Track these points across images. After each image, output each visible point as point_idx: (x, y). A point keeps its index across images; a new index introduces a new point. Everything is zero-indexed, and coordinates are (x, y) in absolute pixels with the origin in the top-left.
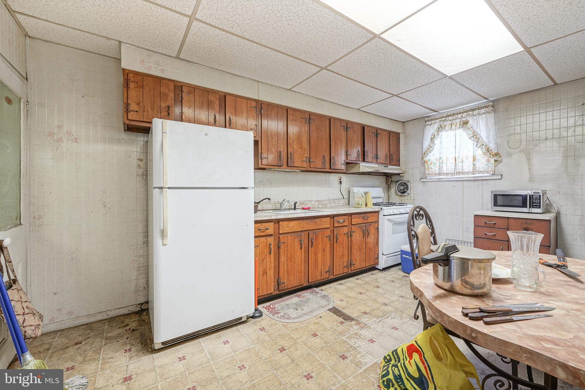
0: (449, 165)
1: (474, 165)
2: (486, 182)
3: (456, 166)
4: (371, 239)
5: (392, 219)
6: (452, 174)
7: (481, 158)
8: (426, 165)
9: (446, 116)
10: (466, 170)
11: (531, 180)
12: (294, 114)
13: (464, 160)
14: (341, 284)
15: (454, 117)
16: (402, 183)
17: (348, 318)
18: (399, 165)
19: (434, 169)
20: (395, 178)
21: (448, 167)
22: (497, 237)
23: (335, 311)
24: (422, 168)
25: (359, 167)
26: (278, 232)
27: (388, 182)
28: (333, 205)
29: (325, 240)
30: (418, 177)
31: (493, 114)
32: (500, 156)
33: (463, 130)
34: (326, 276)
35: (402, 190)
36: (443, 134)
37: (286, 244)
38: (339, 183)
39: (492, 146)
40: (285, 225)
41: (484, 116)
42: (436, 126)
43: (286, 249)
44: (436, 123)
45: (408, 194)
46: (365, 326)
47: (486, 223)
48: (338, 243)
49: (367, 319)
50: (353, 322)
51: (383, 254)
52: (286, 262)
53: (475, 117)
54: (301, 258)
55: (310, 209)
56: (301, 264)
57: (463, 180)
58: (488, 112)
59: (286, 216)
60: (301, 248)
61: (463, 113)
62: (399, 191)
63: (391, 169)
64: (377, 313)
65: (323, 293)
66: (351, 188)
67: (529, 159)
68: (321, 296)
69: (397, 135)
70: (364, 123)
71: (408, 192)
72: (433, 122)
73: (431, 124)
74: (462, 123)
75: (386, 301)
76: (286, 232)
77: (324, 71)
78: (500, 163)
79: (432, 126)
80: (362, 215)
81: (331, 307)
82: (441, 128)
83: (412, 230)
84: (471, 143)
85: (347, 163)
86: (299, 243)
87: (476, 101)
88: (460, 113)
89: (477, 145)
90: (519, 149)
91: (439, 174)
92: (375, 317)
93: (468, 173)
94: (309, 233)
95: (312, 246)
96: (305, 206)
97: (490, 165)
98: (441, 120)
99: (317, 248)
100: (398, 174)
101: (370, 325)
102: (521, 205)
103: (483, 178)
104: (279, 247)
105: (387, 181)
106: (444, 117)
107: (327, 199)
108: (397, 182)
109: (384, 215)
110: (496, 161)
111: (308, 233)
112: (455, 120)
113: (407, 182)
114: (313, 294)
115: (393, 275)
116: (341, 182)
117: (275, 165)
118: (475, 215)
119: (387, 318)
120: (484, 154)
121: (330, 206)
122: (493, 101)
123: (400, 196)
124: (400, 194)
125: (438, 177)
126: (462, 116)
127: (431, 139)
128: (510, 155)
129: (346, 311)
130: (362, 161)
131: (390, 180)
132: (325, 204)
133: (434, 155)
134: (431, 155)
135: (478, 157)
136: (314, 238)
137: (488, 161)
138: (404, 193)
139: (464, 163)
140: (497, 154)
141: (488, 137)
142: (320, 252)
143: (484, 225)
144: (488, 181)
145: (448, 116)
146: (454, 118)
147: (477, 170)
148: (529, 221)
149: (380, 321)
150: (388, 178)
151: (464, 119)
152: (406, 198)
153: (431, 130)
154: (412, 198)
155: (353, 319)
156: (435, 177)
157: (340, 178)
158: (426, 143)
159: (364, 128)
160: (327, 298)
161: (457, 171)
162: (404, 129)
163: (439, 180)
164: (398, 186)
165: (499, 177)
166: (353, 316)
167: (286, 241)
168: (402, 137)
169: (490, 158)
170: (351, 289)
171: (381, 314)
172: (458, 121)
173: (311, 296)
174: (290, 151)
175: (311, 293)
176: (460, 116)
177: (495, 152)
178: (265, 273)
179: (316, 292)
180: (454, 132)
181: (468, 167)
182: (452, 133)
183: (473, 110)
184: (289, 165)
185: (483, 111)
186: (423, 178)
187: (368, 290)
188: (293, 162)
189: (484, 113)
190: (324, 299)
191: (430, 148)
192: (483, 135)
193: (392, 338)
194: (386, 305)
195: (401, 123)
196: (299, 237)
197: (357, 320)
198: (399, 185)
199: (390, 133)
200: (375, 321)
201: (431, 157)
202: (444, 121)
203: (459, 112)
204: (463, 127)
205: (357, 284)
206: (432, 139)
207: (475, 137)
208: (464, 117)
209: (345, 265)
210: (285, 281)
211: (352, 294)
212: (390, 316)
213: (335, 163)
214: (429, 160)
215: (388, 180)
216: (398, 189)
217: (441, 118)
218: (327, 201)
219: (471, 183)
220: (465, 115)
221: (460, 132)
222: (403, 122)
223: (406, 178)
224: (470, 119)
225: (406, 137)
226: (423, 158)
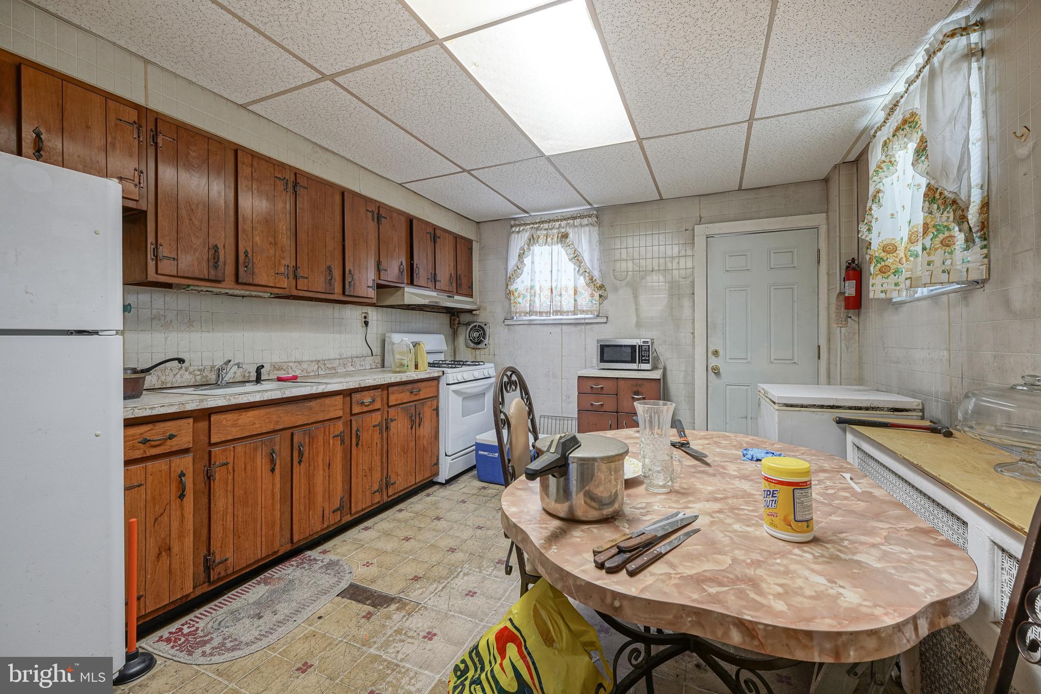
0: (543, 299)
1: (575, 300)
2: (589, 327)
3: (552, 301)
4: (425, 430)
5: (462, 390)
6: (546, 313)
7: (582, 291)
8: (512, 298)
9: (539, 222)
10: (565, 308)
11: (638, 325)
12: (255, 164)
13: (563, 293)
14: (366, 529)
15: (551, 224)
16: (475, 326)
17: (379, 600)
18: (471, 296)
19: (523, 304)
20: (465, 318)
21: (542, 302)
22: (605, 408)
23: (356, 593)
24: (506, 303)
25: (403, 294)
26: (207, 441)
27: (454, 324)
28: (352, 369)
29: (331, 443)
30: (500, 316)
31: (597, 228)
32: (605, 290)
33: (562, 247)
34: (334, 520)
35: (476, 339)
36: (536, 249)
37: (230, 466)
38: (364, 325)
39: (596, 274)
40: (227, 421)
41: (587, 229)
42: (526, 236)
43: (231, 477)
44: (526, 231)
45: (486, 345)
46: (417, 606)
47: (592, 387)
48: (360, 446)
49: (420, 591)
50: (393, 607)
51: (446, 455)
52: (230, 510)
53: (576, 229)
54: (273, 491)
55: (298, 380)
56: (273, 505)
57: (562, 324)
58: (591, 224)
59: (229, 399)
60: (273, 470)
61: (561, 220)
62: (471, 340)
63: (459, 302)
64: (439, 573)
65: (328, 557)
66: (387, 335)
67: (636, 297)
68: (321, 567)
69: (470, 242)
70: (411, 213)
71: (486, 341)
72: (522, 228)
73: (518, 232)
74: (560, 235)
75: (452, 543)
76: (230, 438)
77: (328, 82)
78: (606, 299)
79: (520, 235)
80: (409, 387)
81: (344, 585)
82: (532, 240)
83: (501, 412)
84: (570, 267)
85: (379, 287)
86: (266, 460)
87: (578, 206)
88: (558, 220)
89: (578, 271)
90: (625, 282)
91: (531, 313)
92: (435, 581)
93: (567, 313)
94: (292, 434)
95: (300, 462)
96: (285, 372)
97: (594, 302)
98: (532, 227)
99: (312, 463)
100: (470, 311)
101: (425, 603)
102: (629, 359)
103: (587, 321)
104: (209, 478)
105: (452, 322)
106: (536, 223)
107: (338, 357)
108: (468, 324)
109: (447, 384)
110: (600, 296)
111: (290, 434)
112: (551, 229)
113: (483, 326)
114: (304, 565)
115: (464, 490)
116: (366, 323)
117: (202, 277)
118: (579, 377)
119: (456, 577)
120: (588, 285)
121: (344, 370)
122: (597, 209)
123: (474, 349)
124: (472, 345)
125: (528, 318)
126: (560, 225)
127: (519, 255)
128: (616, 289)
129: (378, 587)
130: (407, 284)
131: (457, 322)
132: (334, 368)
133: (523, 282)
134: (518, 281)
135: (580, 289)
136: (305, 442)
137: (592, 296)
138: (479, 343)
139: (563, 298)
140: (602, 287)
141: (591, 261)
142: (321, 472)
143: (589, 391)
144: (593, 326)
145: (543, 222)
146: (550, 227)
147: (579, 308)
148: (640, 382)
149: (444, 588)
150: (453, 318)
151: (563, 230)
152: (482, 352)
153: (518, 241)
154: (492, 353)
155: (393, 599)
156: (525, 318)
157: (364, 315)
158: (513, 262)
159: (411, 222)
160: (337, 568)
161: (555, 309)
162: (478, 234)
163: (531, 323)
164: (470, 332)
165: (604, 320)
166: (392, 592)
167: (230, 460)
168: (475, 246)
169: (594, 292)
170: (387, 534)
171: (444, 573)
172: (555, 231)
173: (298, 573)
174: (244, 247)
175: (297, 566)
176: (557, 224)
177: (599, 283)
178: (165, 549)
179: (311, 560)
180: (550, 248)
181: (567, 303)
182: (546, 249)
183: (574, 218)
184: (240, 281)
185: (585, 221)
186: (508, 319)
187: (420, 529)
188: (253, 273)
189: (587, 225)
190: (328, 571)
191: (518, 269)
192: (586, 256)
193: (466, 615)
194: (452, 550)
195: (474, 224)
196: (266, 445)
197: (400, 600)
198: (471, 329)
199: (457, 237)
200: (436, 590)
201: (520, 285)
202: (537, 229)
203: (556, 218)
204: (561, 241)
205: (399, 521)
206: (521, 256)
207: (576, 258)
208: (563, 228)
209: (376, 487)
210: (229, 554)
211: (389, 547)
212: (460, 572)
213: (355, 284)
214: (516, 290)
215: (454, 320)
216: (470, 337)
217: (533, 224)
218: (338, 361)
219: (572, 328)
220: (563, 223)
221: (558, 248)
222: (478, 223)
223: (482, 318)
224: (570, 231)
225: (481, 249)
226: (507, 286)
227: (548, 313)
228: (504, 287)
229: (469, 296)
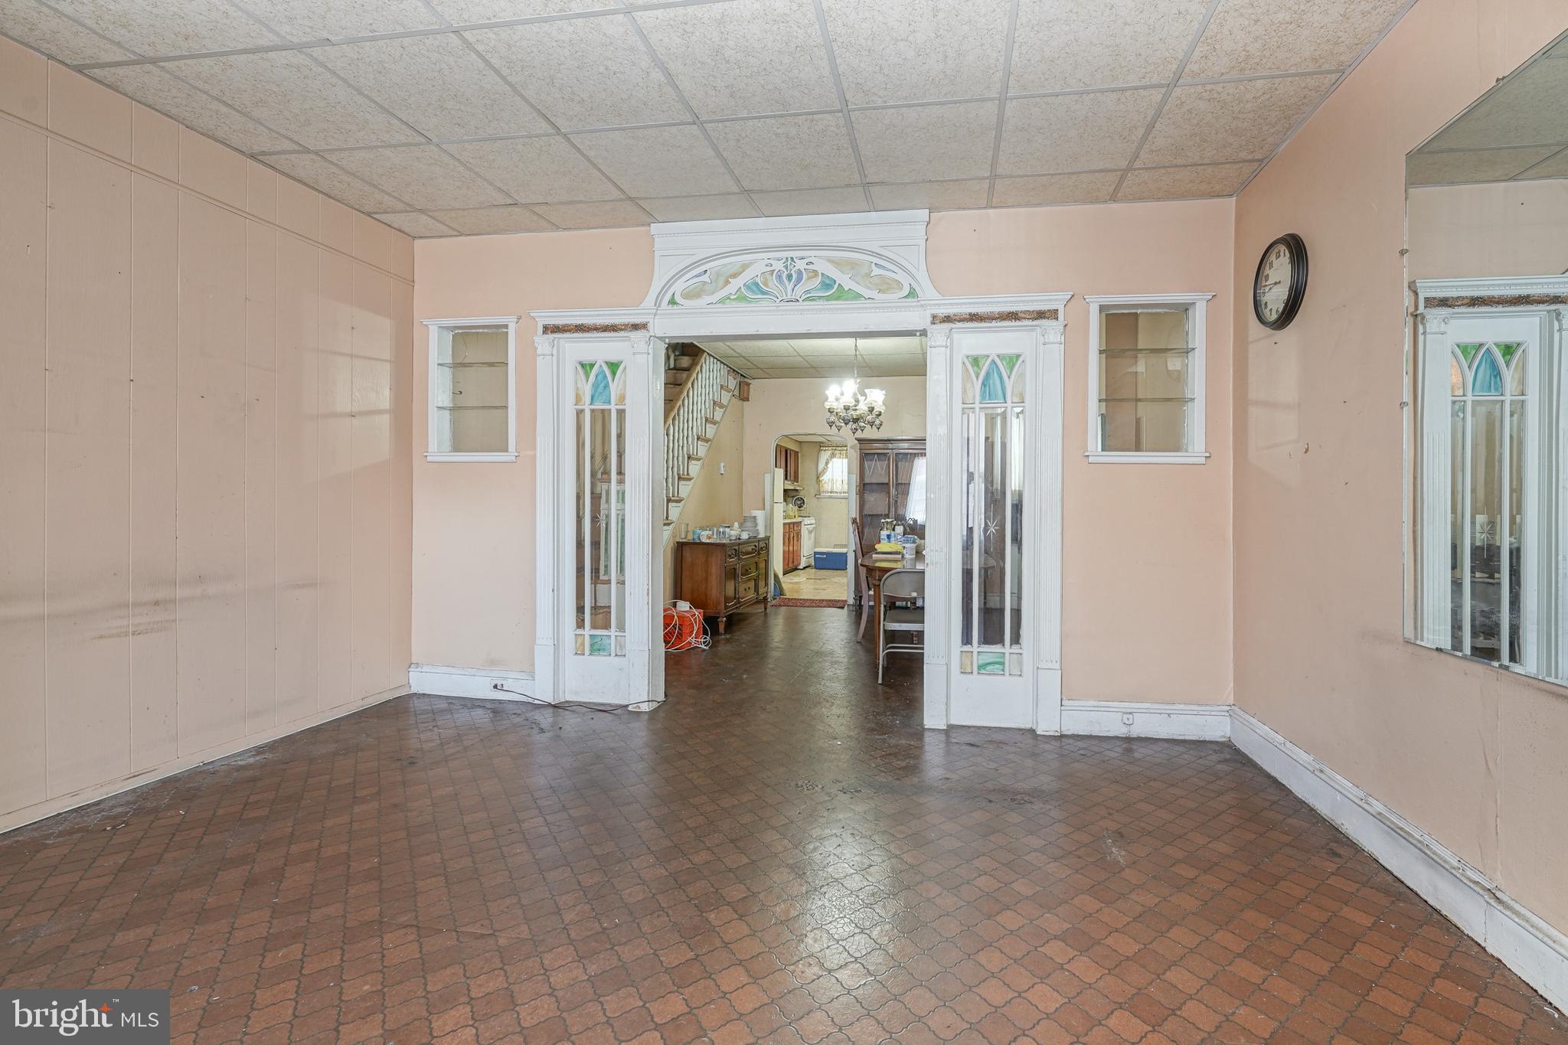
0: (838, 486)
3: (843, 487)
8: (821, 484)
9: (836, 446)
13: (842, 483)
15: (841, 448)
16: (798, 498)
19: (827, 487)
20: (791, 493)
24: (817, 486)
30: (813, 492)
35: (798, 505)
36: (834, 460)
42: (829, 453)
44: (830, 450)
45: (804, 508)
51: (804, 556)
62: (795, 505)
69: (798, 452)
71: (805, 506)
72: (827, 448)
73: (825, 450)
79: (826, 452)
82: (833, 456)
91: (831, 492)
100: (796, 490)
105: (784, 495)
108: (793, 497)
112: (841, 450)
113: (803, 498)
123: (799, 510)
124: (796, 508)
125: (829, 494)
127: (825, 463)
131: (787, 495)
133: (827, 476)
134: (824, 475)
138: (801, 507)
139: (841, 485)
151: (845, 452)
152: (802, 512)
153: (825, 455)
154: (807, 512)
158: (821, 466)
161: (844, 491)
162: (801, 449)
163: (830, 497)
168: (799, 455)
180: (842, 460)
186: (818, 495)
191: (825, 470)
195: (798, 444)
198: (795, 500)
201: (825, 478)
202: (835, 450)
204: (844, 457)
206: (827, 463)
207: (850, 465)
208: (845, 450)
214: (823, 480)
217: (833, 447)
222: (800, 442)
223: (801, 495)
225: (802, 456)
226: (818, 478)
227: (840, 493)
228: (815, 478)
229: (798, 482)
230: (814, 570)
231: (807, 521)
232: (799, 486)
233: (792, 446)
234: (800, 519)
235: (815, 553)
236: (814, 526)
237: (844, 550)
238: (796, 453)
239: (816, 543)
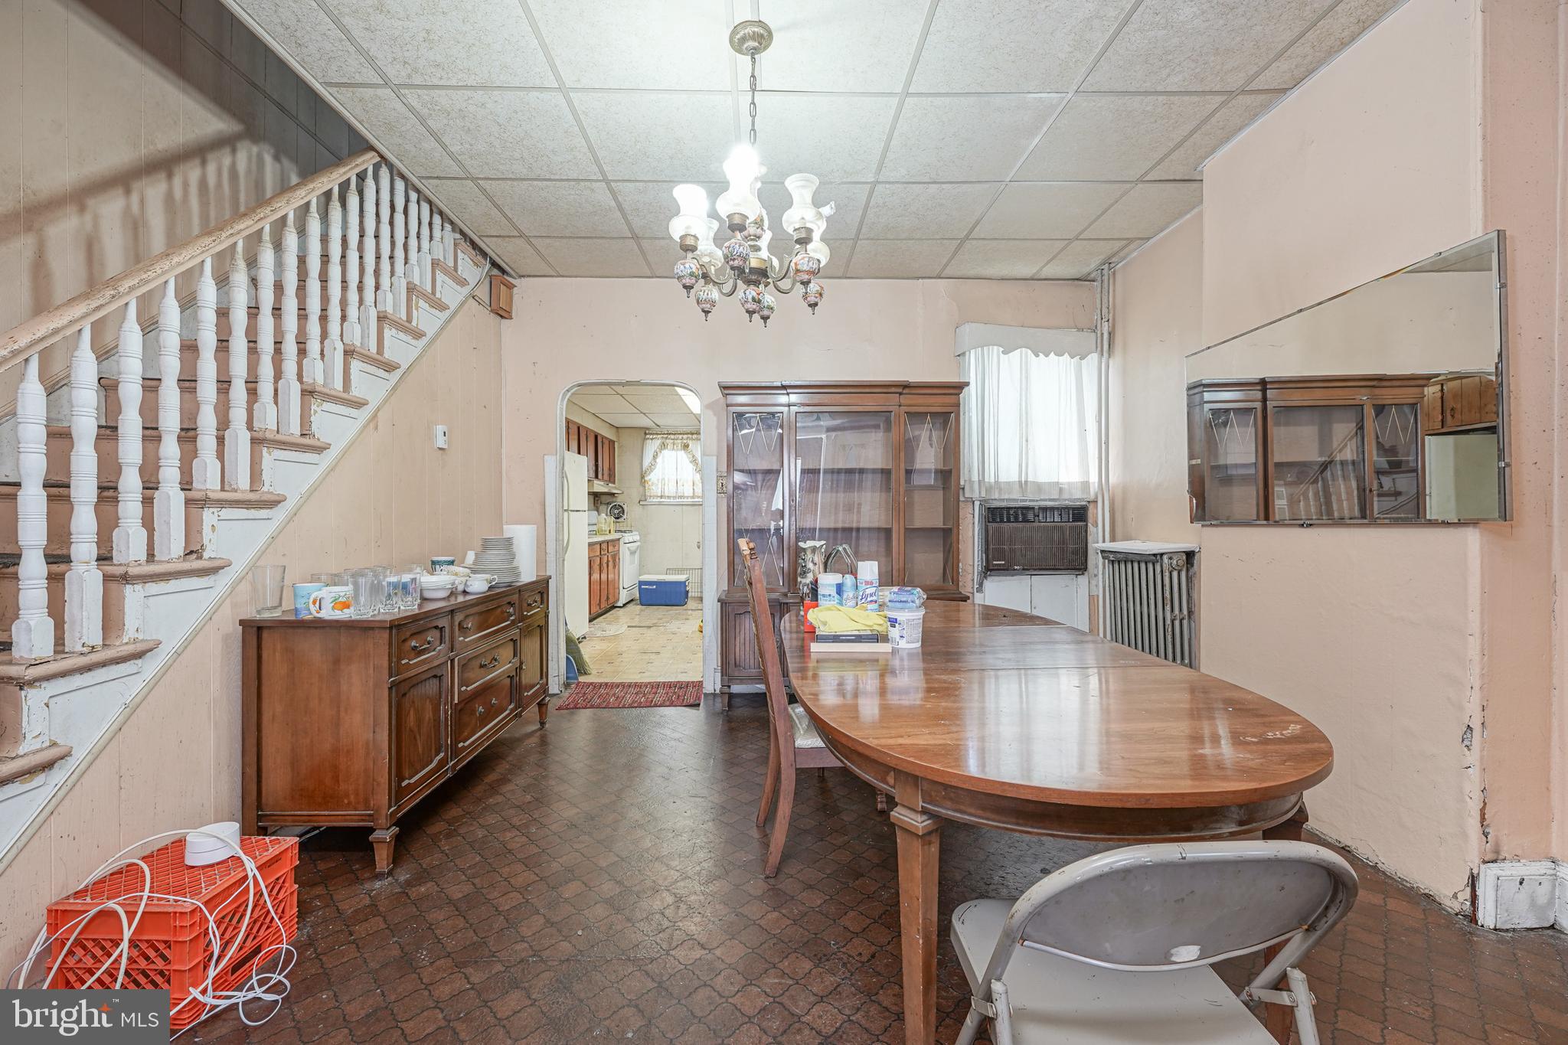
0: (670, 487)
1: (693, 489)
3: (677, 489)
4: (617, 570)
7: (698, 483)
8: (647, 485)
9: (667, 434)
10: (686, 495)
13: (685, 484)
15: (675, 436)
16: (615, 505)
19: (656, 490)
20: (607, 499)
21: (670, 490)
24: (641, 488)
30: (636, 497)
33: (684, 452)
35: (615, 515)
36: (665, 452)
42: (658, 442)
44: (657, 439)
45: (624, 519)
51: (622, 588)
53: (694, 442)
61: (683, 434)
62: (611, 515)
69: (614, 442)
71: (625, 517)
72: (654, 436)
73: (652, 439)
74: (682, 444)
79: (653, 441)
82: (663, 446)
84: (691, 467)
85: (589, 481)
88: (681, 434)
89: (695, 469)
91: (661, 497)
93: (688, 497)
98: (662, 437)
100: (612, 494)
106: (665, 434)
108: (609, 504)
109: (620, 544)
112: (676, 439)
113: (622, 504)
115: (632, 611)
120: (700, 479)
123: (613, 522)
124: (612, 519)
125: (659, 500)
126: (682, 438)
127: (653, 456)
130: (595, 478)
131: (598, 502)
133: (655, 475)
134: (652, 474)
135: (696, 482)
138: (617, 518)
139: (685, 487)
145: (670, 434)
147: (696, 494)
151: (684, 441)
152: (621, 524)
153: (652, 446)
154: (628, 525)
156: (656, 500)
158: (647, 461)
159: (579, 428)
161: (679, 495)
162: (618, 436)
163: (660, 504)
164: (609, 510)
168: (616, 444)
172: (679, 441)
176: (680, 436)
180: (676, 452)
181: (688, 492)
182: (674, 453)
183: (692, 434)
186: (643, 500)
191: (652, 466)
192: (700, 460)
195: (615, 429)
198: (612, 507)
201: (652, 477)
202: (666, 438)
203: (680, 432)
204: (683, 449)
206: (655, 457)
207: (694, 461)
214: (650, 480)
215: (596, 500)
216: (611, 513)
217: (663, 434)
219: (689, 508)
220: (685, 436)
221: (682, 454)
222: (620, 427)
223: (619, 501)
224: (690, 443)
225: (620, 447)
226: (643, 477)
227: (674, 497)
228: (639, 477)
229: (614, 483)
230: (640, 607)
231: (628, 537)
232: (615, 488)
233: (606, 432)
234: (614, 536)
235: (641, 583)
236: (638, 543)
237: (681, 578)
238: (612, 443)
239: (642, 569)
